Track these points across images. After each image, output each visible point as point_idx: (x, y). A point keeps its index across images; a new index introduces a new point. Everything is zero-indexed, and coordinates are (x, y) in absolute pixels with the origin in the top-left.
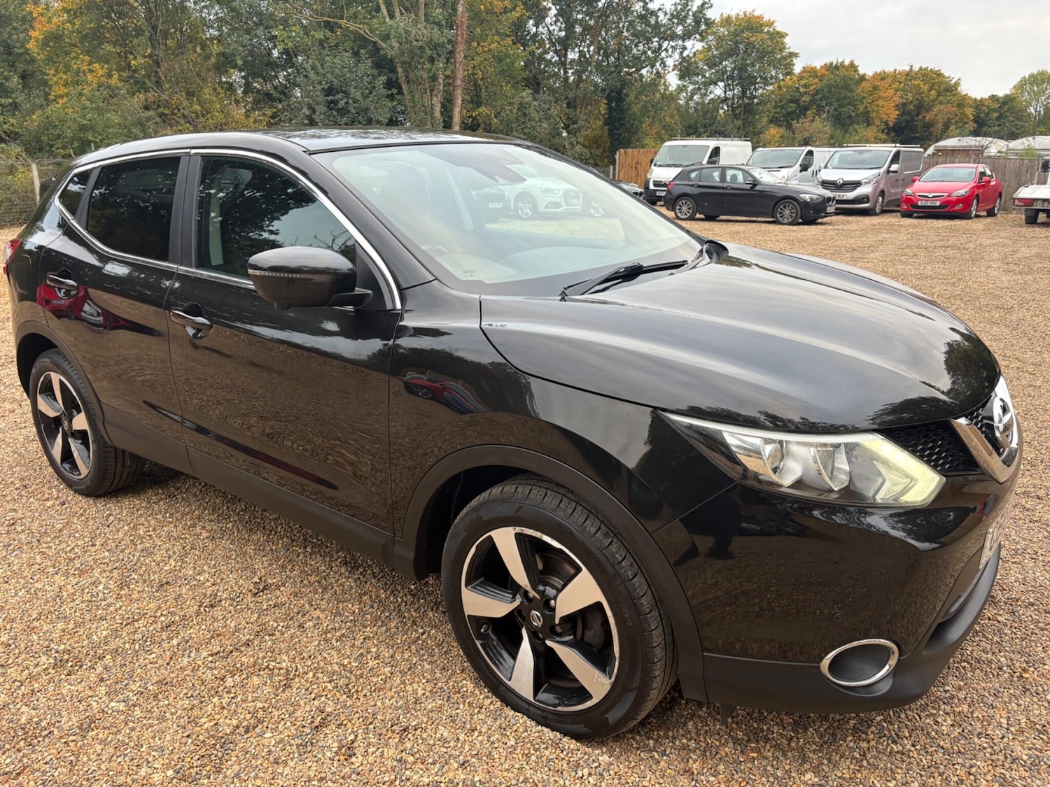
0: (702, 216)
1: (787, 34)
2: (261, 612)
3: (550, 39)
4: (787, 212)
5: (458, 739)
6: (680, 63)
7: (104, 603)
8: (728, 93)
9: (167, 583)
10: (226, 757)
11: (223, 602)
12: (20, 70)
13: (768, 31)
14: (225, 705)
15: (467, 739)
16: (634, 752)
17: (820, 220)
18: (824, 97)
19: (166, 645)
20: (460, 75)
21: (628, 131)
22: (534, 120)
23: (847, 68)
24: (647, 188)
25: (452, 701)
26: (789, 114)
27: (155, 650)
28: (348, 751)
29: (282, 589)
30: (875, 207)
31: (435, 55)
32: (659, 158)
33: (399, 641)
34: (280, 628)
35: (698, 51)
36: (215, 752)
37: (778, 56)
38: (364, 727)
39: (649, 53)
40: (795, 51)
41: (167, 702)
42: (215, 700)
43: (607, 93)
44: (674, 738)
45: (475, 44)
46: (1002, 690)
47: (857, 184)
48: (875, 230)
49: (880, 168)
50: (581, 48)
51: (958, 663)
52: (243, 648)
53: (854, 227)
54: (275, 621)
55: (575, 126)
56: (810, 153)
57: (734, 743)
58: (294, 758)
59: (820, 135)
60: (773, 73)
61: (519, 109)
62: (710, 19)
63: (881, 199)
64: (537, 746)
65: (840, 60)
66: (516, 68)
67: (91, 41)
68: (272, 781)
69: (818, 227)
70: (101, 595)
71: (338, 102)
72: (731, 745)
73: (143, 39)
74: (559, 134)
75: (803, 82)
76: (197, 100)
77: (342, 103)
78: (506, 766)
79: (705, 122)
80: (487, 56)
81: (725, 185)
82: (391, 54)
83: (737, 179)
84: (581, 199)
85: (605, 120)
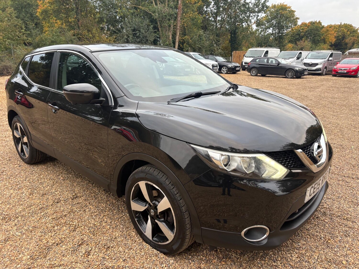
0: (260, 75)
1: (295, 11)
2: (73, 205)
3: (211, 13)
4: (290, 74)
5: (125, 252)
6: (257, 21)
7: (23, 200)
8: (274, 32)
9: (45, 194)
10: (48, 253)
11: (62, 201)
12: (35, 22)
13: (289, 10)
14: (52, 236)
15: (128, 251)
16: (183, 260)
17: (302, 77)
18: (309, 33)
19: (39, 215)
20: (179, 25)
21: (237, 45)
22: (204, 41)
23: (317, 23)
24: (242, 64)
25: (127, 238)
26: (296, 39)
27: (35, 216)
28: (88, 253)
29: (82, 198)
30: (323, 72)
31: (170, 18)
32: (247, 54)
33: (116, 217)
34: (77, 211)
35: (263, 17)
36: (45, 251)
37: (292, 19)
38: (95, 246)
39: (246, 17)
40: (298, 17)
41: (34, 234)
42: (50, 234)
43: (230, 31)
44: (198, 256)
45: (184, 14)
46: (319, 246)
47: (317, 64)
48: (322, 81)
49: (325, 59)
50: (222, 16)
51: (306, 235)
52: (63, 217)
53: (314, 79)
54: (76, 208)
55: (219, 43)
56: (301, 53)
57: (218, 259)
58: (69, 255)
59: (307, 47)
60: (290, 25)
61: (199, 37)
62: (267, 6)
63: (325, 70)
64: (150, 256)
65: (315, 21)
66: (198, 23)
67: (57, 13)
68: (60, 262)
69: (300, 79)
70: (23, 197)
71: (137, 34)
72: (216, 259)
73: (73, 12)
74: (213, 46)
75: (301, 28)
76: (91, 33)
77: (138, 34)
78: (138, 262)
79: (265, 42)
80: (188, 18)
81: (268, 64)
82: (155, 18)
83: (273, 62)
84: (218, 67)
85: (230, 41)
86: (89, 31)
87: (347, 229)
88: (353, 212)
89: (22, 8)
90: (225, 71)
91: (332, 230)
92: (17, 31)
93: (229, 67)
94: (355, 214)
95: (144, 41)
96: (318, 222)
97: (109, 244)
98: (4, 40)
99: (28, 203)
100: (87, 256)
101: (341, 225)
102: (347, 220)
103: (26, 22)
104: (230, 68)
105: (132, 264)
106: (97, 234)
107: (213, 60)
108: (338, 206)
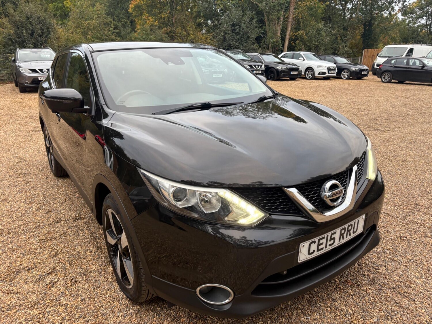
0: (397, 81)
2: (69, 228)
5: (89, 290)
6: (402, 9)
7: (27, 215)
8: (428, 22)
9: (51, 211)
10: (16, 277)
14: (30, 259)
16: (149, 311)
19: (32, 233)
20: (291, 17)
21: (372, 40)
22: (323, 36)
24: (373, 67)
25: (101, 274)
27: (27, 234)
28: (53, 284)
31: (280, 9)
32: (382, 53)
34: (71, 234)
35: (414, 2)
36: (13, 274)
38: (63, 277)
39: (387, 4)
41: (15, 253)
42: (28, 256)
43: (364, 23)
44: (169, 309)
50: (354, 2)
52: (53, 240)
54: (71, 232)
55: (346, 38)
57: (188, 318)
58: (32, 283)
61: (316, 31)
66: (318, 13)
68: (18, 289)
70: (29, 212)
71: (236, 29)
72: (186, 318)
74: (338, 43)
76: (185, 30)
77: (238, 30)
78: (96, 305)
79: (413, 36)
80: (305, 8)
81: (408, 66)
82: (262, 9)
83: (416, 64)
84: (336, 71)
85: (362, 35)
86: (183, 28)
87: (397, 308)
88: (420, 286)
89: (118, 3)
90: (346, 76)
91: (371, 306)
92: (106, 30)
93: (351, 71)
94: (422, 288)
95: (244, 38)
96: (356, 291)
97: (78, 278)
98: (93, 40)
99: (29, 219)
100: (50, 288)
101: (389, 302)
102: (404, 295)
103: (121, 19)
104: (354, 72)
105: (89, 305)
106: (75, 264)
107: (330, 61)
108: (401, 273)
